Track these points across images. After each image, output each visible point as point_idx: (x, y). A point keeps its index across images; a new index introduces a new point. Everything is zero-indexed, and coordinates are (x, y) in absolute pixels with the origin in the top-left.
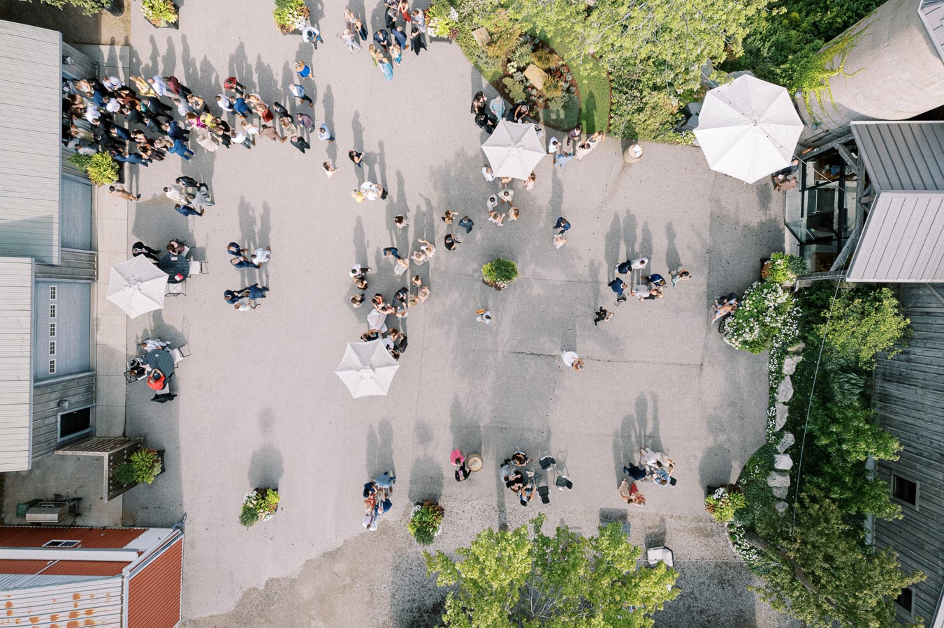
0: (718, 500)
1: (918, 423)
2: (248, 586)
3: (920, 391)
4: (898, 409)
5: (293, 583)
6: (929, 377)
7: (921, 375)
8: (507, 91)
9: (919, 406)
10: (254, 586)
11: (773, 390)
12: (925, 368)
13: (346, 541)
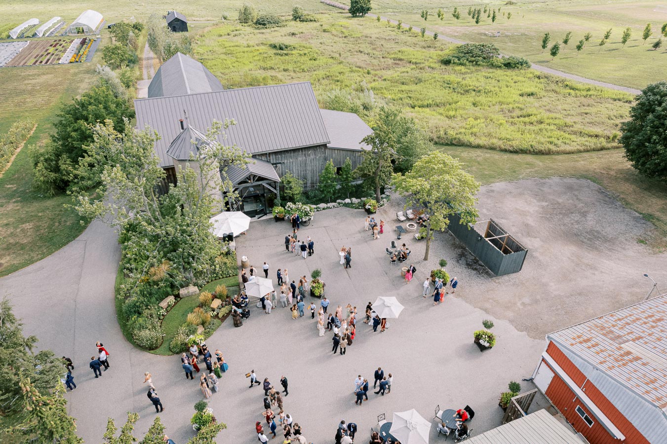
0: (371, 206)
1: (318, 170)
2: (530, 339)
3: (307, 172)
4: (315, 179)
5: (511, 321)
6: (302, 170)
7: (302, 173)
8: (226, 315)
9: (312, 171)
10: (527, 336)
11: (324, 209)
12: (299, 172)
13: (475, 307)
